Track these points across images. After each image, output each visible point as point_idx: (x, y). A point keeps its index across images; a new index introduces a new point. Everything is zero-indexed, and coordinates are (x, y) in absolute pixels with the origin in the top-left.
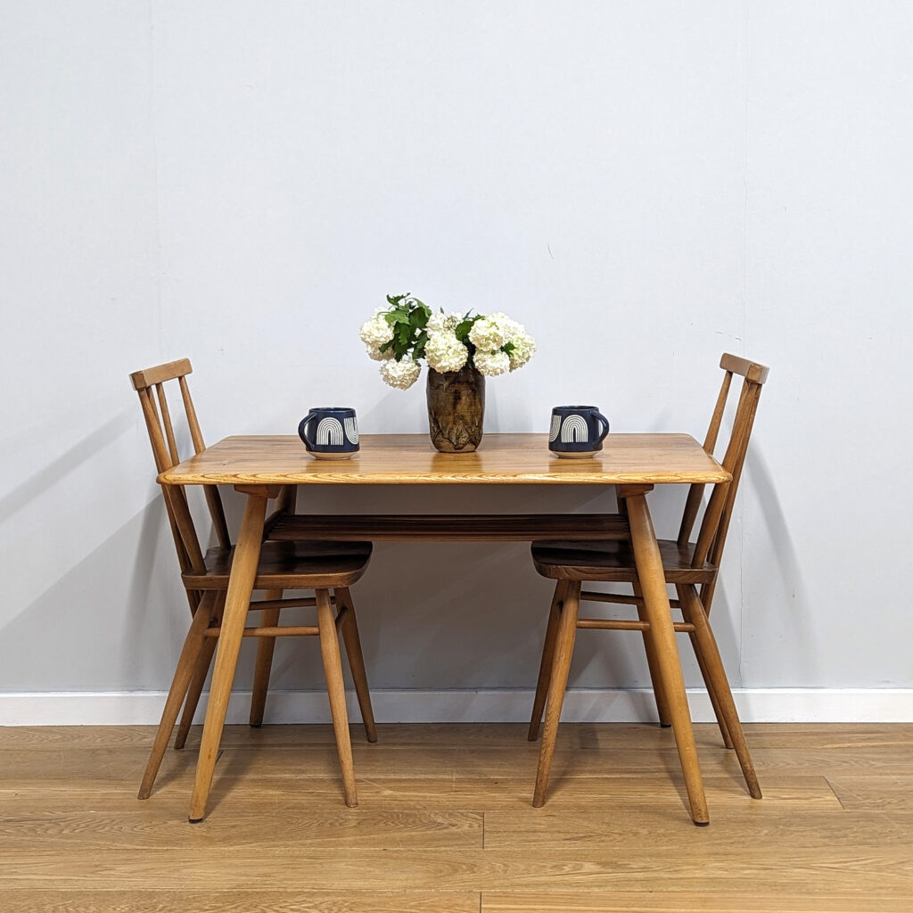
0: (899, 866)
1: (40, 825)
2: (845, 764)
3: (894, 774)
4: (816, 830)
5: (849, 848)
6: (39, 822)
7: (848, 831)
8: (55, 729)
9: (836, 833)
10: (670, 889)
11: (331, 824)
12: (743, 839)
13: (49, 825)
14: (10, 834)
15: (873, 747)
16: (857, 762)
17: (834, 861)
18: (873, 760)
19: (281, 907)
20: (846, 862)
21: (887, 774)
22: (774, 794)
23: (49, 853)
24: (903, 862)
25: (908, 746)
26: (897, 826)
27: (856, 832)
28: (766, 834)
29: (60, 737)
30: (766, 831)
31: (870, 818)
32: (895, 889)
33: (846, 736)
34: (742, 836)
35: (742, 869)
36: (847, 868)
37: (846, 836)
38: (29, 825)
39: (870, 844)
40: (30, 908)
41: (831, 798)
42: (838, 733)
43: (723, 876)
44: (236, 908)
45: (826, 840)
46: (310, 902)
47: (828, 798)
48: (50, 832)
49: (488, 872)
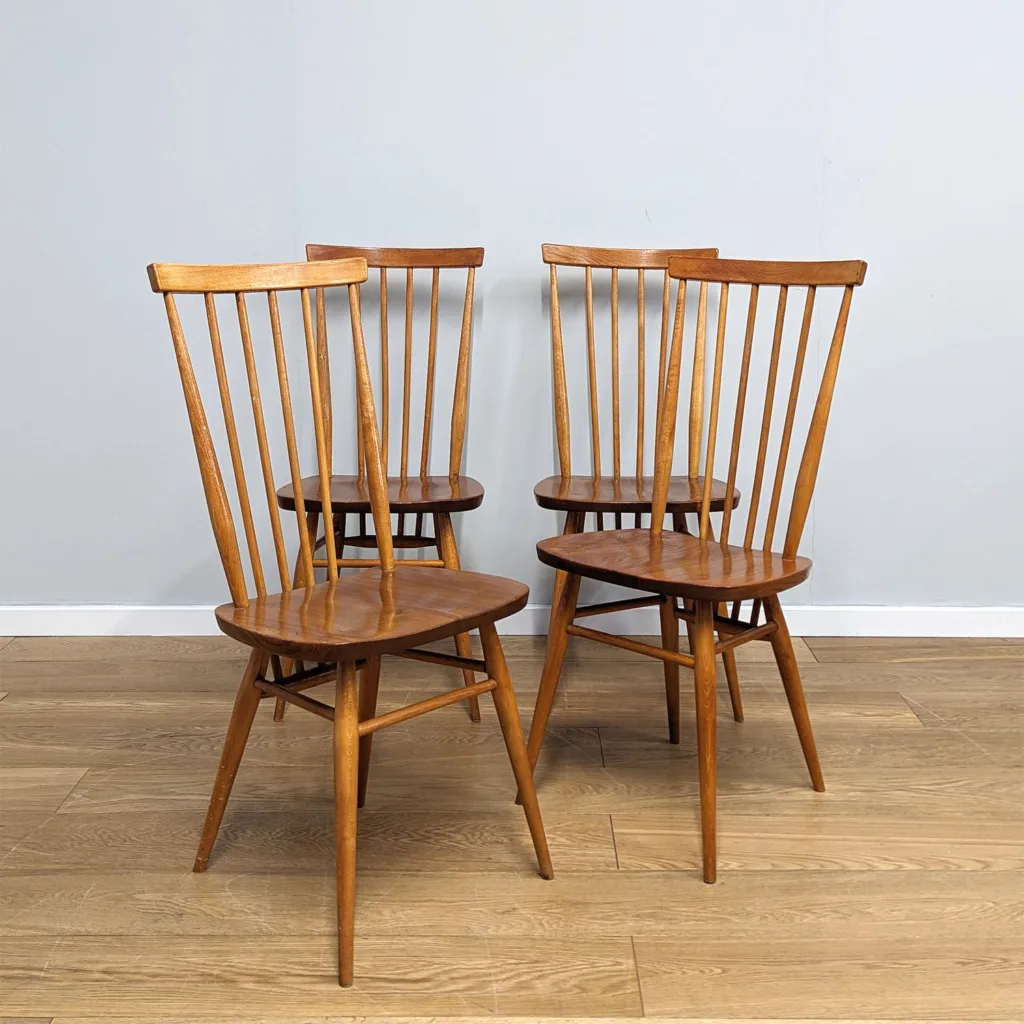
0: (990, 789)
1: (193, 741)
2: (915, 680)
3: (962, 690)
4: (904, 749)
5: (938, 769)
6: (192, 738)
7: (934, 751)
8: (197, 639)
9: (924, 752)
10: (785, 812)
11: (460, 740)
12: (840, 758)
13: (200, 740)
14: (165, 751)
15: (935, 662)
16: (924, 677)
17: (929, 783)
18: (940, 675)
19: (426, 831)
20: (940, 784)
21: (954, 690)
22: (858, 711)
23: (202, 771)
24: (992, 785)
25: (964, 661)
26: (978, 745)
27: (941, 752)
28: (860, 754)
29: (201, 647)
30: (859, 750)
31: (952, 737)
32: (992, 813)
33: (909, 650)
34: (837, 756)
35: (848, 791)
36: (942, 791)
37: (933, 756)
38: (182, 741)
39: (957, 764)
40: (191, 832)
41: (910, 715)
42: (902, 647)
43: (831, 799)
44: (383, 833)
45: (916, 760)
46: (452, 826)
47: (908, 715)
48: (202, 748)
49: (612, 793)
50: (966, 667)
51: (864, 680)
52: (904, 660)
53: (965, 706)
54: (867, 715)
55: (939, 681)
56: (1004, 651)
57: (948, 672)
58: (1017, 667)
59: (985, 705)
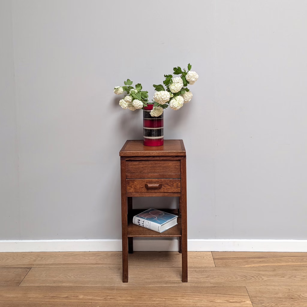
50: (275, 270)
51: (232, 278)
52: (249, 266)
53: (272, 296)
54: (231, 302)
55: (263, 279)
56: (290, 260)
57: (267, 273)
58: (296, 270)
59: (280, 295)
